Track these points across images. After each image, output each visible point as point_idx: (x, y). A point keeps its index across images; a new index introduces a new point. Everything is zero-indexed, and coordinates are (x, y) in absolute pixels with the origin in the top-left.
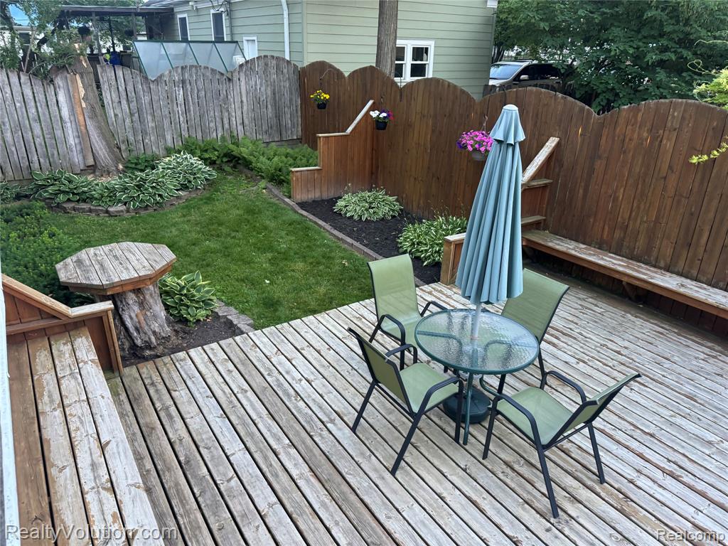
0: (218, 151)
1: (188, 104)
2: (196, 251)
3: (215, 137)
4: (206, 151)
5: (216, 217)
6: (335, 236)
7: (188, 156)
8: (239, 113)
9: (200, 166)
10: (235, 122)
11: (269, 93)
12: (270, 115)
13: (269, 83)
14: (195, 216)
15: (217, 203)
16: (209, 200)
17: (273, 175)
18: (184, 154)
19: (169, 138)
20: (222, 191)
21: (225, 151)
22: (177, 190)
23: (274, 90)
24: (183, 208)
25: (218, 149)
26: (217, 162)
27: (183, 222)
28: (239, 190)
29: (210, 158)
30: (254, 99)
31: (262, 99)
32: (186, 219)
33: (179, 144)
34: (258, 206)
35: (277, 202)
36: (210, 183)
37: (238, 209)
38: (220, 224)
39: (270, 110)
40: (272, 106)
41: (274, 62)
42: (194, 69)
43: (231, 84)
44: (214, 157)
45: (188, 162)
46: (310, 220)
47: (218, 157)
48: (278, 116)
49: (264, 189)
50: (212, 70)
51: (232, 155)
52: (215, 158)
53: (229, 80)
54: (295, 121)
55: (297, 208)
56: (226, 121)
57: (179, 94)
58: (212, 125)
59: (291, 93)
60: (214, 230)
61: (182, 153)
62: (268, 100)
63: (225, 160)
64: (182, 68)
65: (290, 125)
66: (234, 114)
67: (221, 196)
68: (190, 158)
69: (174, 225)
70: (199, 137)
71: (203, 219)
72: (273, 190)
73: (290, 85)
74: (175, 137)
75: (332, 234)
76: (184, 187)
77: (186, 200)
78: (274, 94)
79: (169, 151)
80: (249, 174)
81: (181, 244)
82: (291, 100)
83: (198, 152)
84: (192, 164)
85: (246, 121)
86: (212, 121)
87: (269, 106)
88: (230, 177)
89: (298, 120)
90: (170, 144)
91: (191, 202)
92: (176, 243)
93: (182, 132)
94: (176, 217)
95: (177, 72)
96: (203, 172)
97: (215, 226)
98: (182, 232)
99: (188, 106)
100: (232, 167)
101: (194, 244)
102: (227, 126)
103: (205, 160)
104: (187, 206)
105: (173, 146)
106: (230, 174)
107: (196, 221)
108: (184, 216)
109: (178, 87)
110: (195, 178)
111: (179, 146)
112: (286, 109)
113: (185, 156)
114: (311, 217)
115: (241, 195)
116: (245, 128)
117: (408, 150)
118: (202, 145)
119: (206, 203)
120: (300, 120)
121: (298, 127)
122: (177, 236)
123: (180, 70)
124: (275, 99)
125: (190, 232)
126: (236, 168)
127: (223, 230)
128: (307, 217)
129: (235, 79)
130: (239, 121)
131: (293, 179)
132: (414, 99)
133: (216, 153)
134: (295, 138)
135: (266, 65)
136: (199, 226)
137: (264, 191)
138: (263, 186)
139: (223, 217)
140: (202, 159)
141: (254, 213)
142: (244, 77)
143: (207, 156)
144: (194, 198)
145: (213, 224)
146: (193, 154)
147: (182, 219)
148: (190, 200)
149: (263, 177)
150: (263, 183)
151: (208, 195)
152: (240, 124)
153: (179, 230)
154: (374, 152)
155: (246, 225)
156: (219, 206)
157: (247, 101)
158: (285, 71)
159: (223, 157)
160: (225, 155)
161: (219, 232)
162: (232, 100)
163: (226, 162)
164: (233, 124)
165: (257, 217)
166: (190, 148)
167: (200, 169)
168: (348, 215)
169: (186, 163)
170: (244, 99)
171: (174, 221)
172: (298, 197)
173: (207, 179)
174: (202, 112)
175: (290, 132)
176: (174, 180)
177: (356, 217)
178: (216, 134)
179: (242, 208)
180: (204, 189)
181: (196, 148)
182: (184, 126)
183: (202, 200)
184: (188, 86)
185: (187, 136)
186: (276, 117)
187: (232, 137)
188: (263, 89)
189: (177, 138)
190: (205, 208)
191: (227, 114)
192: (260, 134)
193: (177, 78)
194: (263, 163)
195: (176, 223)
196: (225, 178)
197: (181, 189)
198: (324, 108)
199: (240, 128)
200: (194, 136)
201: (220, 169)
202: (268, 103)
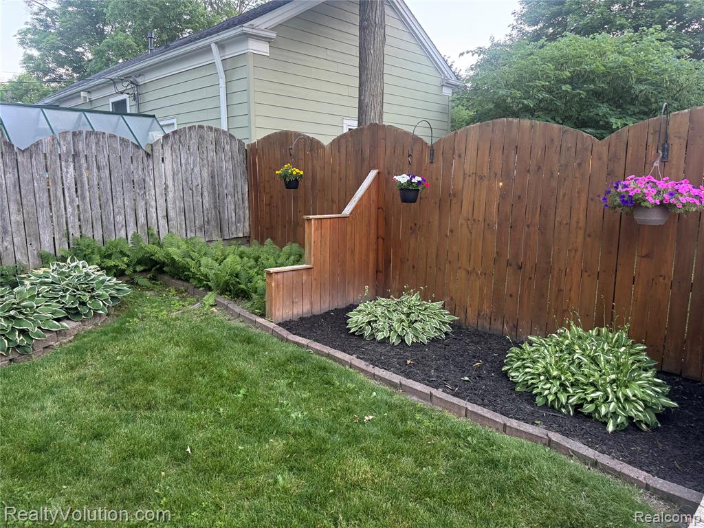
0: (128, 256)
1: (82, 187)
2: (104, 455)
3: (124, 236)
4: (109, 256)
5: (139, 365)
6: (381, 379)
7: (80, 264)
8: (161, 202)
9: (101, 278)
10: (155, 215)
11: (205, 175)
12: (206, 205)
13: (205, 162)
14: (94, 367)
15: (136, 338)
16: (120, 332)
17: (227, 283)
18: (73, 261)
19: (46, 239)
20: (140, 315)
21: (140, 256)
22: (58, 320)
23: (212, 172)
24: (69, 352)
25: (128, 253)
26: (127, 273)
27: (70, 382)
28: (170, 312)
29: (116, 266)
30: (184, 183)
31: (195, 184)
32: (75, 374)
33: (63, 248)
34: (213, 335)
35: (242, 325)
36: (119, 304)
37: (177, 344)
38: (151, 378)
39: (207, 199)
40: (209, 192)
41: (212, 135)
42: (93, 137)
43: (151, 162)
44: (121, 263)
45: (80, 272)
46: (318, 352)
47: (128, 266)
48: (218, 206)
49: (212, 306)
50: (122, 140)
51: (154, 260)
52: (124, 267)
53: (148, 155)
54: (241, 213)
55: (284, 333)
56: (141, 214)
57: (67, 172)
58: (120, 218)
59: (235, 177)
60: (138, 392)
61: (69, 260)
62: (205, 185)
63: (139, 268)
64: (74, 134)
65: (234, 219)
66: (153, 203)
67: (141, 325)
68: (83, 267)
69: (50, 390)
70: (98, 237)
71: (111, 371)
72: (230, 306)
73: (234, 166)
74: (57, 237)
75: (374, 376)
76: (72, 314)
77: (76, 336)
78: (213, 177)
79: (44, 260)
80: (182, 285)
81: (66, 438)
82: (235, 186)
83: (97, 258)
84: (87, 274)
85: (172, 214)
86: (119, 213)
87: (206, 194)
88: (148, 293)
89: (244, 212)
90: (47, 248)
91: (85, 339)
92: (54, 439)
93: (71, 230)
94: (55, 373)
95: (65, 140)
96: (106, 286)
97: (140, 384)
98: (68, 405)
99: (82, 190)
100: (150, 279)
101: (97, 436)
102: (142, 220)
103: (108, 270)
104: (77, 348)
105: (53, 252)
106: (148, 289)
107: (96, 376)
108: (72, 368)
109: (67, 161)
110: (92, 297)
111: (63, 250)
112: (229, 197)
113: (74, 264)
114: (318, 346)
115: (177, 319)
116: (170, 223)
117: (451, 231)
118: (103, 248)
119: (114, 339)
120: (247, 212)
121: (244, 222)
122: (57, 417)
123: (70, 137)
124: (213, 185)
125: (85, 402)
126: (156, 280)
127: (159, 392)
128: (308, 347)
129: (156, 154)
130: (162, 213)
131: (271, 285)
132: (460, 156)
133: (125, 259)
134: (241, 235)
135: (202, 138)
136: (106, 386)
137: (213, 309)
138: (211, 301)
139: (152, 364)
140: (102, 269)
141: (212, 350)
142: (170, 152)
143: (111, 263)
144: (90, 332)
145: (134, 379)
146: (90, 261)
147: (68, 375)
148: (85, 337)
149: (209, 289)
150: (210, 298)
151: (116, 325)
152: (163, 217)
153: (61, 400)
154: (380, 240)
155: (203, 376)
156: (141, 341)
157: (174, 185)
158: (227, 148)
159: (135, 265)
160: (139, 262)
161: (149, 397)
162: (151, 183)
163: (140, 272)
164: (152, 217)
165: (219, 357)
166: (81, 252)
167: (103, 282)
168: (380, 336)
169: (77, 274)
170: (170, 183)
171: (50, 381)
172: (277, 313)
173: (113, 298)
174: (104, 199)
175: (233, 229)
176: (53, 303)
177: (394, 340)
178: (125, 232)
179: (186, 342)
180: (108, 315)
181: (93, 253)
182: (73, 221)
183: (105, 334)
184: (83, 161)
185: (78, 235)
186: (215, 207)
187: (149, 235)
188: (197, 170)
189: (60, 239)
190: (113, 349)
191: (143, 203)
192: (191, 231)
193: (64, 148)
194: (208, 266)
195: (57, 385)
196: (141, 296)
197: (67, 318)
198: (296, 187)
199: (163, 222)
200: (90, 235)
201: (132, 282)
202: (205, 189)
